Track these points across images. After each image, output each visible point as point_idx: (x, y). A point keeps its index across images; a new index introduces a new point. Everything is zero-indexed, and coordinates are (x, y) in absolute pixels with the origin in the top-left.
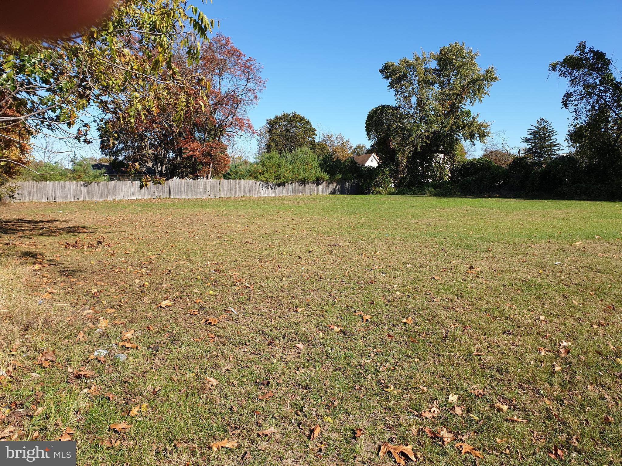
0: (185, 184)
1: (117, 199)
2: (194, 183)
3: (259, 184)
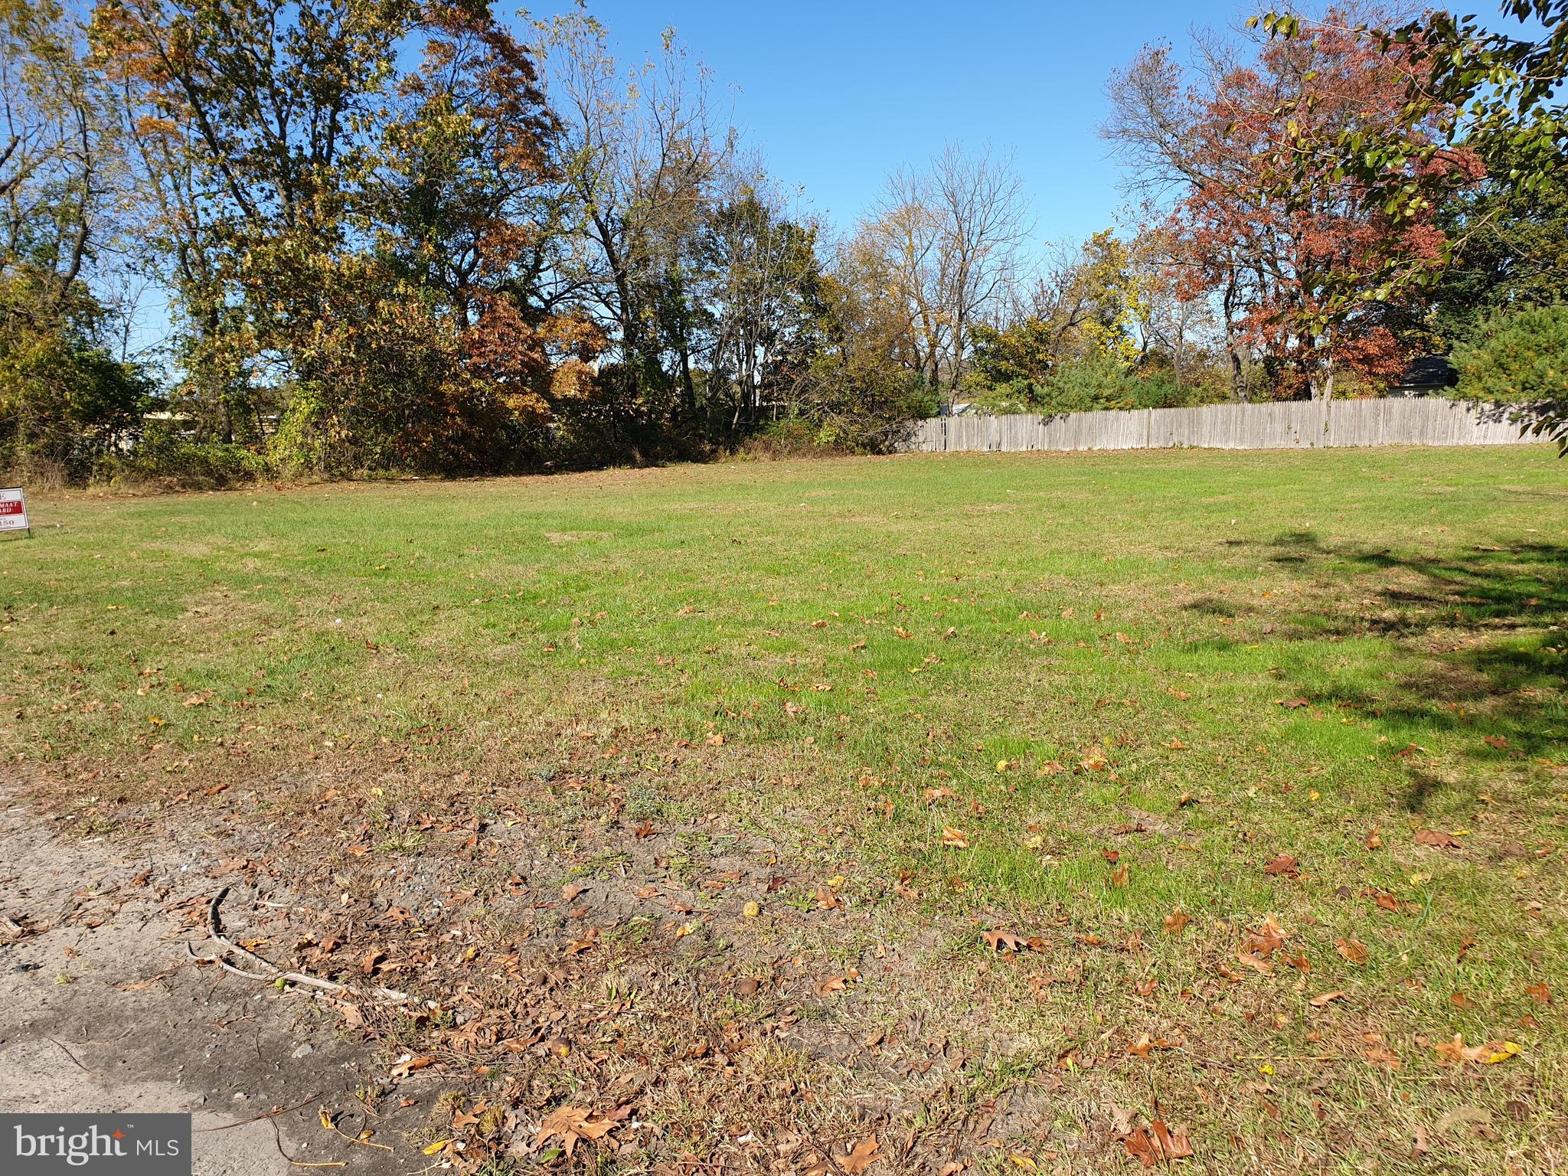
0: (1240, 414)
1: (1095, 448)
2: (1259, 410)
3: (1468, 410)
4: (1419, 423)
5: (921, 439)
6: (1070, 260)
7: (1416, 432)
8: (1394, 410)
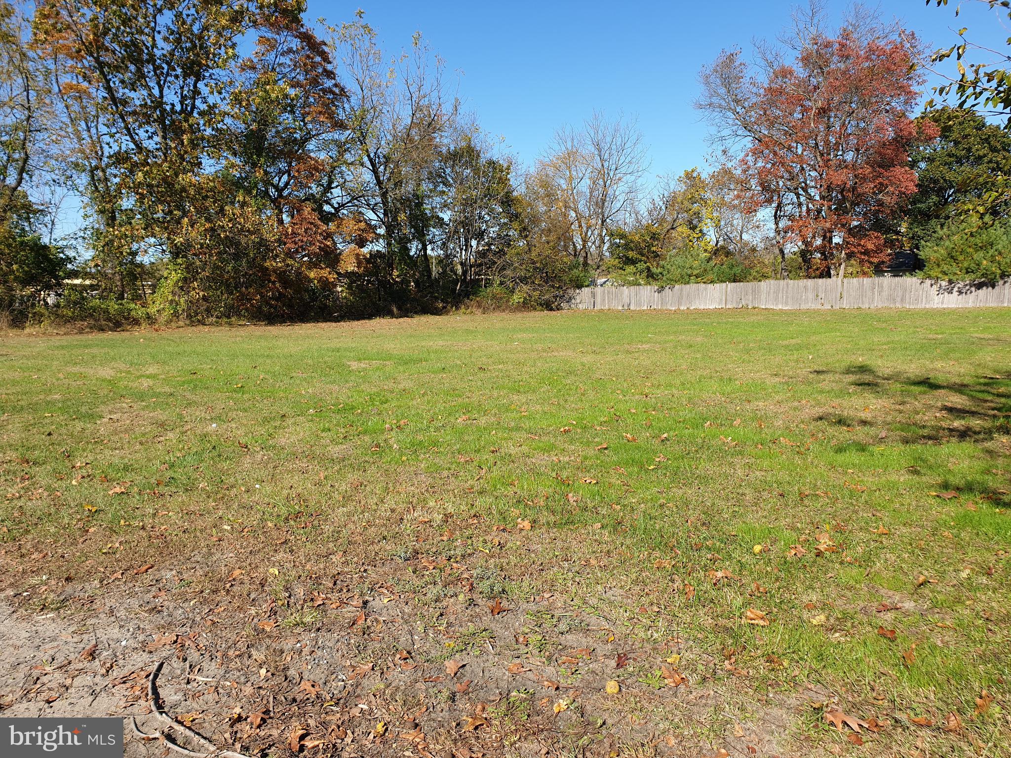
0: (785, 286)
1: (692, 308)
2: (798, 285)
3: (932, 285)
4: (900, 294)
5: (578, 301)
6: (672, 187)
7: (899, 299)
8: (884, 286)
